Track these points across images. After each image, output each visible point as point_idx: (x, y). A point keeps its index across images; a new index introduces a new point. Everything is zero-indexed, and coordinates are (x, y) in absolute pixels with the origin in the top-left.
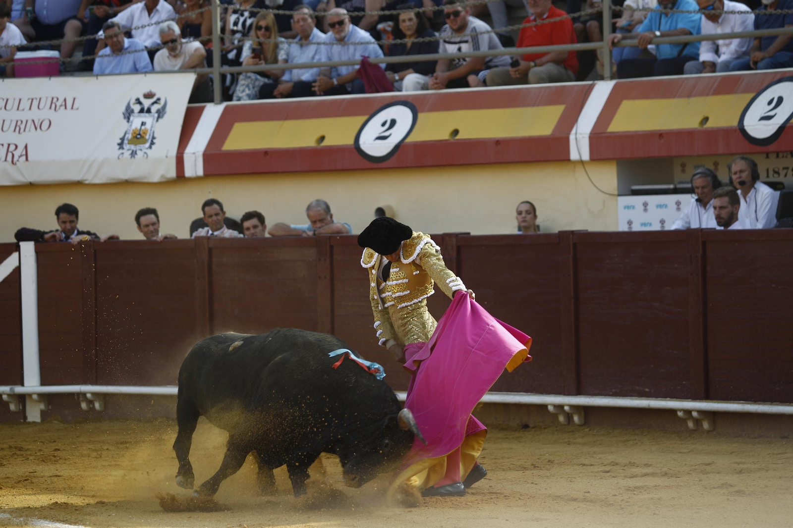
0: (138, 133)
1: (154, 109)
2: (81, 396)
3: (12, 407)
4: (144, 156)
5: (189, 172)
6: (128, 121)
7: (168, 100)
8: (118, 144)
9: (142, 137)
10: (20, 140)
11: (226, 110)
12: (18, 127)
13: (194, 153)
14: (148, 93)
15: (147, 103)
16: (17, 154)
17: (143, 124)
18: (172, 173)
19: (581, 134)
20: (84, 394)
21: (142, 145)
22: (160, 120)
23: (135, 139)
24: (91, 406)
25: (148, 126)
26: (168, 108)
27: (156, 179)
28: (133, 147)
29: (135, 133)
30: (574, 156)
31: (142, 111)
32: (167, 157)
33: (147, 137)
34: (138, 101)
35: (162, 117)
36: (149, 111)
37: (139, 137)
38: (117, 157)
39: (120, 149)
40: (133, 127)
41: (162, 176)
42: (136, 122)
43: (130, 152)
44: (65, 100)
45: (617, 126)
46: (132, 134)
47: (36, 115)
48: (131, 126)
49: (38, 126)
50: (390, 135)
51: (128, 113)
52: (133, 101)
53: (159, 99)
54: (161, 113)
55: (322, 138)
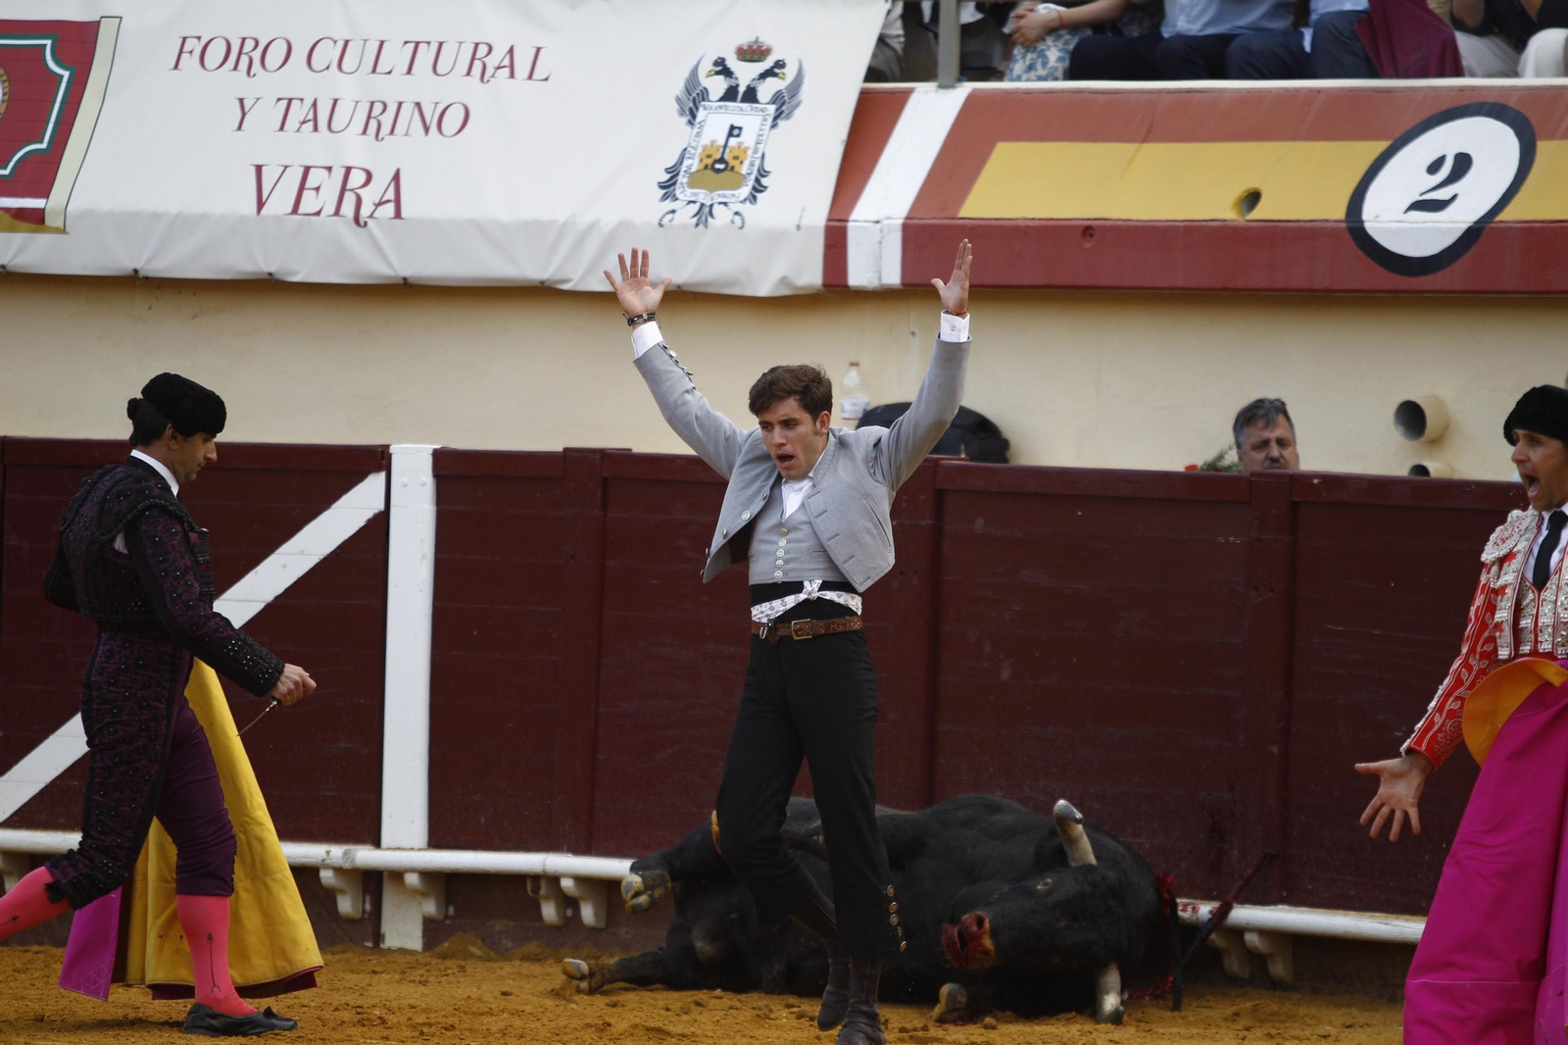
0: (718, 156)
1: (766, 90)
4: (733, 222)
5: (859, 275)
6: (690, 122)
7: (804, 67)
8: (662, 186)
9: (728, 168)
10: (379, 158)
11: (971, 102)
12: (376, 121)
13: (878, 222)
14: (750, 47)
15: (745, 73)
16: (369, 196)
17: (734, 131)
18: (811, 275)
21: (728, 192)
23: (709, 172)
25: (748, 138)
27: (764, 290)
28: (702, 196)
29: (709, 156)
31: (730, 95)
32: (798, 227)
33: (744, 170)
34: (723, 69)
35: (788, 115)
36: (751, 96)
37: (719, 167)
38: (657, 221)
39: (665, 198)
40: (705, 140)
41: (784, 281)
42: (715, 122)
43: (695, 208)
44: (511, 51)
46: (701, 161)
47: (424, 88)
48: (698, 135)
49: (432, 122)
50: (1453, 199)
51: (692, 101)
52: (707, 66)
53: (780, 64)
54: (784, 105)
55: (1253, 198)
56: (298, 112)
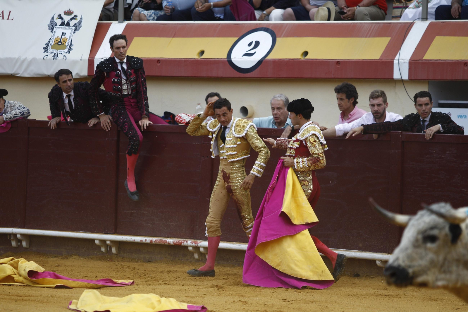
0: (59, 41)
1: (72, 23)
2: (12, 236)
4: (63, 58)
6: (52, 32)
7: (82, 17)
8: (44, 48)
9: (62, 44)
11: (127, 26)
13: (102, 58)
14: (68, 11)
15: (67, 18)
17: (63, 34)
18: (85, 72)
19: (402, 59)
20: (15, 235)
21: (62, 50)
22: (76, 32)
23: (57, 45)
24: (19, 244)
25: (67, 36)
26: (83, 24)
28: (55, 51)
29: (57, 41)
30: (396, 76)
31: (62, 24)
32: (81, 60)
33: (66, 44)
34: (60, 17)
35: (78, 30)
36: (68, 24)
37: (60, 43)
38: (43, 58)
39: (45, 52)
40: (56, 36)
43: (53, 54)
44: (3, 12)
45: (431, 55)
46: (55, 42)
48: (54, 35)
50: (255, 52)
51: (52, 26)
52: (56, 17)
53: (76, 16)
54: (77, 27)
55: (202, 52)
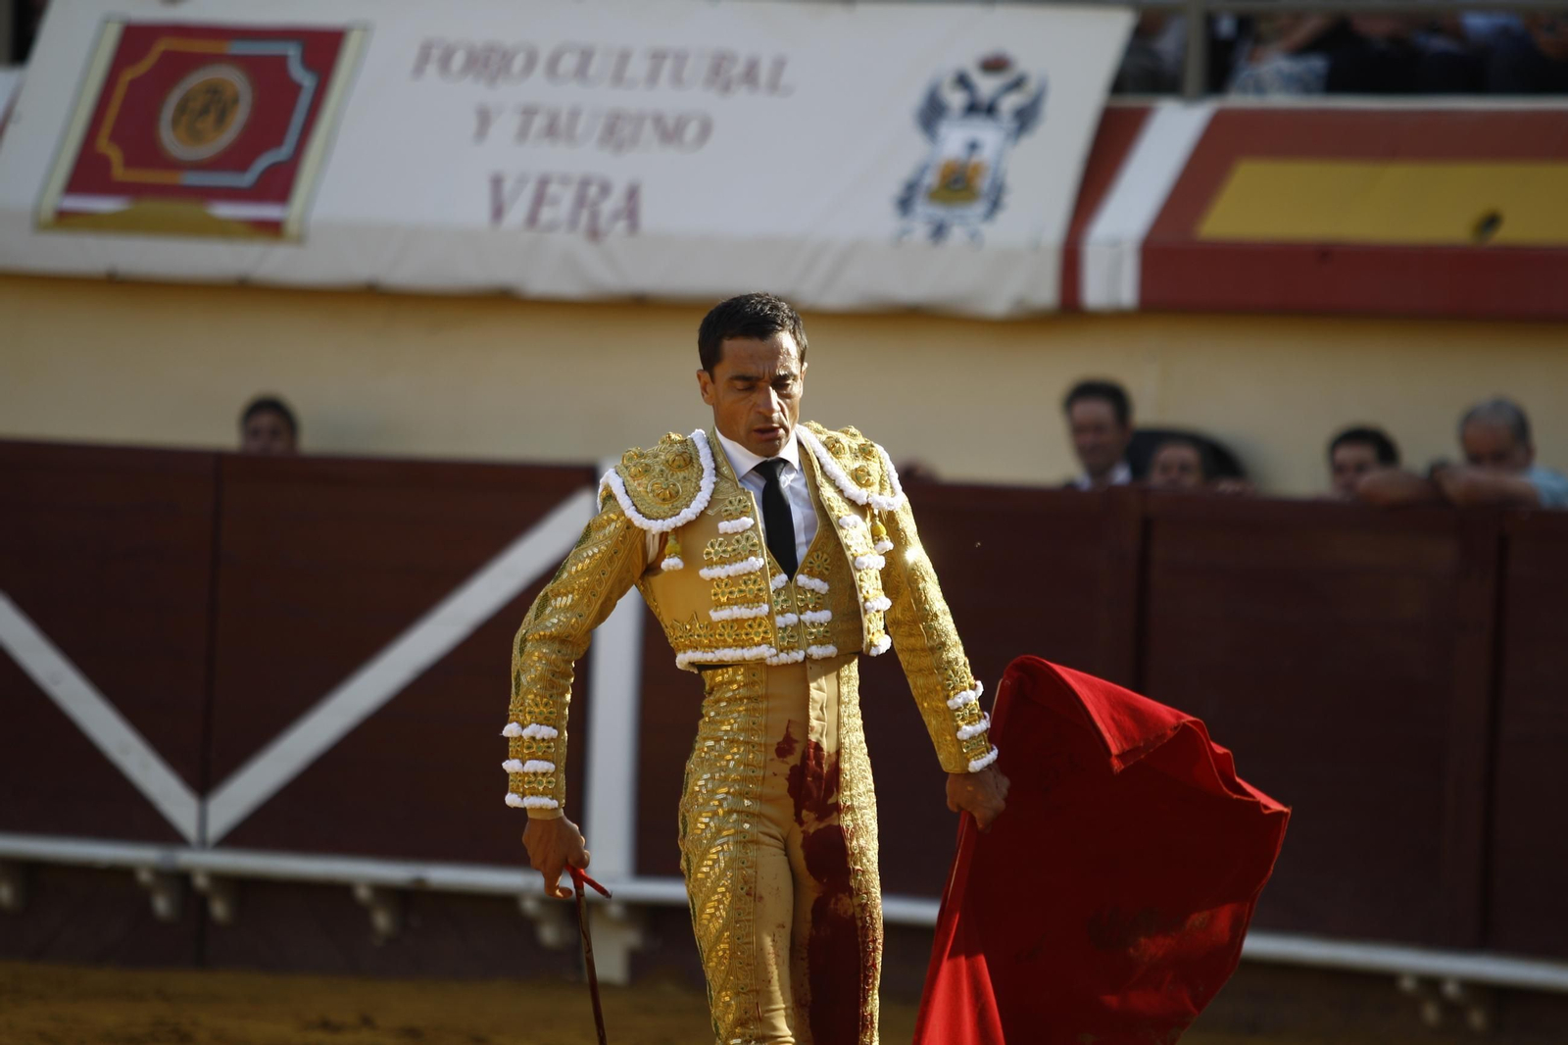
0: (956, 170)
1: (1008, 104)
3: (549, 934)
4: (969, 239)
5: (1093, 294)
6: (930, 137)
7: (1049, 80)
8: (899, 201)
9: (968, 184)
10: (619, 170)
11: (1216, 120)
12: (615, 132)
13: (1115, 243)
14: (993, 58)
15: (987, 86)
16: (606, 209)
17: (973, 146)
18: (1045, 293)
21: (967, 211)
22: (1024, 139)
23: (948, 190)
25: (988, 154)
26: (1047, 105)
27: (998, 309)
28: (939, 212)
29: (948, 172)
31: (971, 109)
32: (1032, 247)
33: (982, 185)
34: (963, 81)
35: (1030, 129)
36: (990, 110)
37: (958, 183)
38: (892, 239)
39: (901, 214)
40: (945, 155)
41: (1019, 301)
42: (954, 139)
43: (930, 226)
44: (754, 63)
46: (940, 176)
47: (667, 100)
48: (938, 149)
49: (670, 133)
51: (932, 113)
52: (948, 80)
53: (1022, 78)
54: (1026, 118)
55: (1491, 222)
56: (539, 122)
